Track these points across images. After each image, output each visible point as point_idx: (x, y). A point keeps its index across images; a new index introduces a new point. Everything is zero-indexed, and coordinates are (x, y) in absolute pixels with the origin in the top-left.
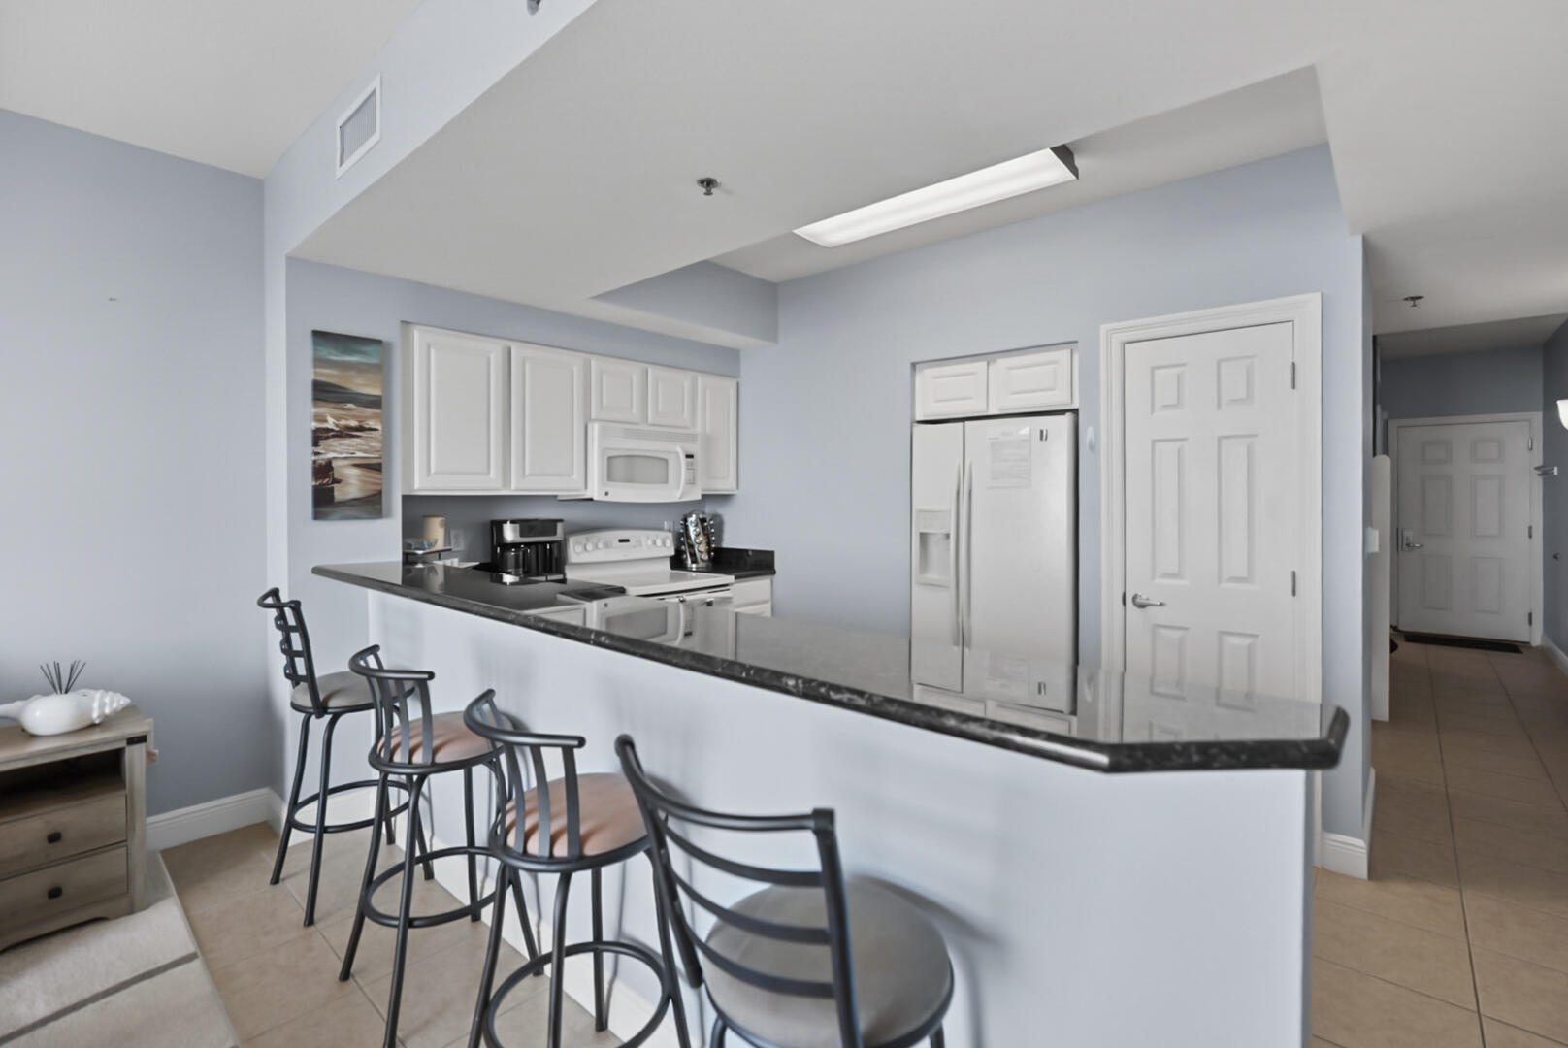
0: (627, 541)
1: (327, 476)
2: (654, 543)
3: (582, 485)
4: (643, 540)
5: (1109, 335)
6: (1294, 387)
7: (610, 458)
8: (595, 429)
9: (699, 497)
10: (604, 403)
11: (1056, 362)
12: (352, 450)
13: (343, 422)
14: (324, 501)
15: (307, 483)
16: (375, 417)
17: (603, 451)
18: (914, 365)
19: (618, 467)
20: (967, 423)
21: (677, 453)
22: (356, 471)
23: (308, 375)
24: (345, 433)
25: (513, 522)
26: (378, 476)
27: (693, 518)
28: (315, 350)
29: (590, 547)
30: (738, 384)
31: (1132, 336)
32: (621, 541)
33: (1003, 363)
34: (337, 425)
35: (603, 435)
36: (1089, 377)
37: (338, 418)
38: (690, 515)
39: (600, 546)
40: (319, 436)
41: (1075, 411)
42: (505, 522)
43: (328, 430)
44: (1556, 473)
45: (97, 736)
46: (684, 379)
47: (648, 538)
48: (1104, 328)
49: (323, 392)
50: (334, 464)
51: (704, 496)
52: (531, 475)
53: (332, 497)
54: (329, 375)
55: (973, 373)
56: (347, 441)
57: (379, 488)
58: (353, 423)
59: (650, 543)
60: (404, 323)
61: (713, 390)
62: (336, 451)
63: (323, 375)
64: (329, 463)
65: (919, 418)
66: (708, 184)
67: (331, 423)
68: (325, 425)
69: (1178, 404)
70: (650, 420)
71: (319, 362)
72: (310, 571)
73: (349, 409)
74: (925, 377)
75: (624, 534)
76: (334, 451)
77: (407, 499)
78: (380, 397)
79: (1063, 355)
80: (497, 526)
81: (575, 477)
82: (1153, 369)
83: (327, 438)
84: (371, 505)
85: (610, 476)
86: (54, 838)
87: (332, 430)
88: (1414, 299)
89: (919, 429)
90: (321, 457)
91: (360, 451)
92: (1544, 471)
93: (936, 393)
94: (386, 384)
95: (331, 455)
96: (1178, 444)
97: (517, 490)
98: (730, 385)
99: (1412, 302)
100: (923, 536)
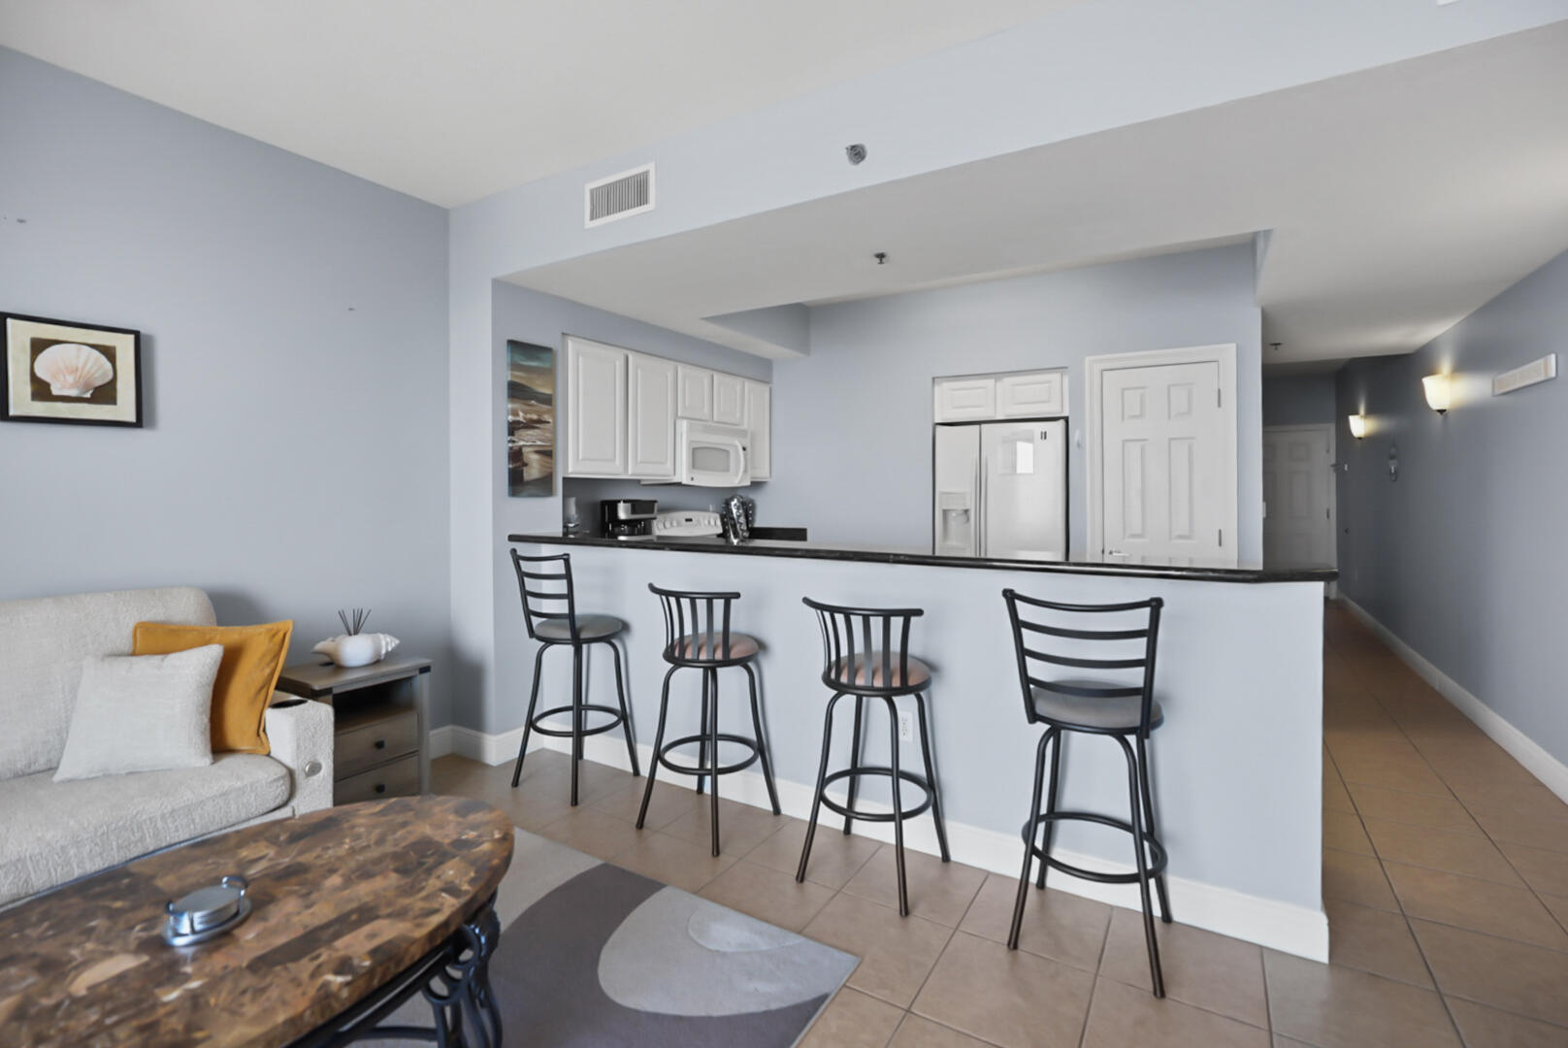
0: (690, 520)
1: (518, 461)
2: (709, 522)
3: (672, 473)
4: (701, 520)
5: (1092, 364)
6: (1219, 405)
7: (694, 449)
8: (683, 426)
9: (749, 484)
10: (687, 404)
11: (1049, 382)
12: (534, 439)
13: (529, 416)
14: (517, 483)
15: (505, 466)
16: (549, 412)
17: (690, 442)
18: (934, 379)
19: (699, 456)
20: (983, 426)
21: (736, 446)
22: (535, 457)
23: (507, 376)
24: (530, 425)
25: (625, 501)
26: (550, 461)
27: (735, 501)
28: (512, 356)
29: (668, 525)
30: (771, 389)
31: (1108, 366)
32: (687, 520)
33: (1008, 381)
34: (525, 419)
35: (690, 430)
36: (1077, 395)
37: (525, 412)
38: (732, 499)
39: (675, 524)
40: (513, 428)
41: (1066, 419)
42: (619, 501)
43: (519, 422)
44: (1346, 468)
45: (384, 669)
46: (736, 383)
47: (704, 519)
48: (1088, 359)
49: (516, 391)
50: (525, 450)
51: (752, 482)
52: (641, 462)
53: (522, 477)
54: (521, 377)
55: (984, 388)
56: (531, 432)
57: (549, 470)
58: (535, 417)
59: (706, 522)
60: (563, 334)
61: (752, 393)
62: (527, 439)
63: (517, 377)
64: (520, 448)
65: (937, 421)
66: (881, 256)
67: (521, 418)
68: (518, 419)
69: (1141, 415)
70: (715, 419)
71: (514, 366)
72: (507, 538)
73: (532, 405)
74: (943, 390)
75: (689, 515)
76: (523, 440)
77: (564, 479)
78: (550, 395)
79: (1055, 377)
80: (613, 505)
81: (669, 464)
82: (1123, 390)
83: (519, 429)
84: (544, 486)
85: (694, 465)
86: (380, 745)
87: (522, 422)
88: (1276, 344)
89: (939, 429)
90: (516, 444)
91: (540, 440)
92: (1337, 467)
93: (950, 403)
94: (554, 386)
95: (522, 443)
96: (1142, 443)
97: (632, 475)
98: (764, 389)
99: (1274, 347)
100: (945, 512)
